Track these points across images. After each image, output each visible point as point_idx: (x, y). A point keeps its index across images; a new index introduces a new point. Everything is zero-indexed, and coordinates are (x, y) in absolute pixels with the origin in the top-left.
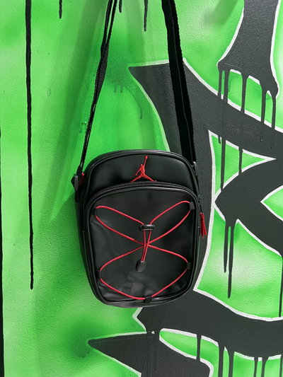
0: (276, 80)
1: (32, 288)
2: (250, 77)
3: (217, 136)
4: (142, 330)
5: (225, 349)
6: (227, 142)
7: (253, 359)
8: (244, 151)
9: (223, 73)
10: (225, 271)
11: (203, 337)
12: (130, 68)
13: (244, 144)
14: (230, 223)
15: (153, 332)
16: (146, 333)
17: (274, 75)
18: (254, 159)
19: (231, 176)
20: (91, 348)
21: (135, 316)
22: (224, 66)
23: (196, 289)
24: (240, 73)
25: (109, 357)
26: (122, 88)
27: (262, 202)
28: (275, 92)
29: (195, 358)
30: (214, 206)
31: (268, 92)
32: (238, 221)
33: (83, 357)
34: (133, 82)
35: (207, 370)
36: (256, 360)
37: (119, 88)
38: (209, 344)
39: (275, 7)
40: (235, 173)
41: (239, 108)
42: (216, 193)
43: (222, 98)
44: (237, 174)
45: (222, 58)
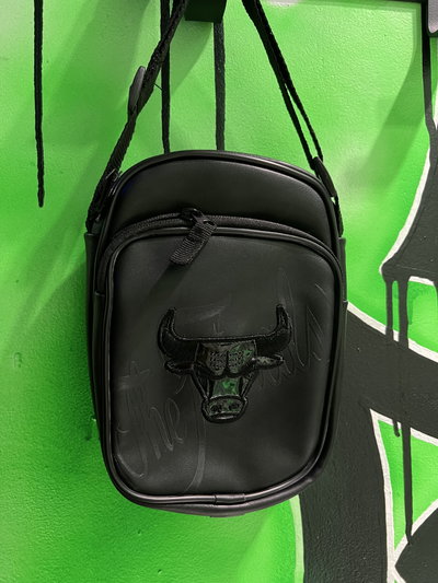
3: (389, 422)
6: (414, 432)
9: (395, 285)
22: (396, 272)
24: (431, 283)
30: (392, 574)
42: (396, 545)
43: (396, 338)
45: (390, 255)
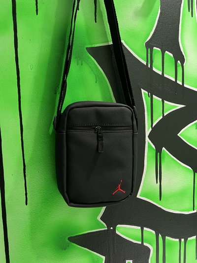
0: (183, 54)
1: (26, 204)
2: (166, 52)
3: (147, 93)
4: (104, 227)
5: (160, 235)
6: (154, 96)
7: (178, 240)
8: (165, 102)
9: (149, 49)
10: (157, 183)
11: (145, 229)
12: (87, 48)
13: (165, 97)
14: (158, 151)
15: (112, 228)
16: (107, 229)
17: (182, 50)
18: (172, 107)
19: (158, 118)
20: (70, 243)
21: (99, 218)
22: (149, 45)
23: (138, 196)
24: (160, 50)
25: (83, 248)
26: (82, 62)
27: (178, 135)
28: (183, 61)
29: (140, 243)
30: (147, 140)
31: (179, 62)
32: (164, 148)
33: (65, 249)
34: (89, 58)
35: (149, 250)
36: (180, 241)
37: (80, 62)
38: (149, 233)
39: (181, 5)
40: (160, 117)
41: (160, 73)
42: (148, 130)
43: (149, 67)
44: (162, 117)
45: (148, 40)
